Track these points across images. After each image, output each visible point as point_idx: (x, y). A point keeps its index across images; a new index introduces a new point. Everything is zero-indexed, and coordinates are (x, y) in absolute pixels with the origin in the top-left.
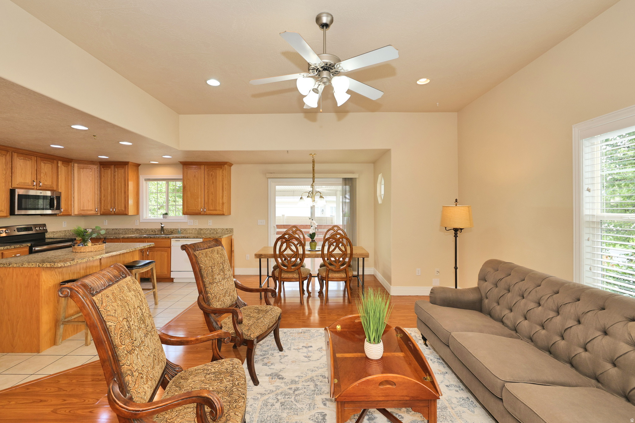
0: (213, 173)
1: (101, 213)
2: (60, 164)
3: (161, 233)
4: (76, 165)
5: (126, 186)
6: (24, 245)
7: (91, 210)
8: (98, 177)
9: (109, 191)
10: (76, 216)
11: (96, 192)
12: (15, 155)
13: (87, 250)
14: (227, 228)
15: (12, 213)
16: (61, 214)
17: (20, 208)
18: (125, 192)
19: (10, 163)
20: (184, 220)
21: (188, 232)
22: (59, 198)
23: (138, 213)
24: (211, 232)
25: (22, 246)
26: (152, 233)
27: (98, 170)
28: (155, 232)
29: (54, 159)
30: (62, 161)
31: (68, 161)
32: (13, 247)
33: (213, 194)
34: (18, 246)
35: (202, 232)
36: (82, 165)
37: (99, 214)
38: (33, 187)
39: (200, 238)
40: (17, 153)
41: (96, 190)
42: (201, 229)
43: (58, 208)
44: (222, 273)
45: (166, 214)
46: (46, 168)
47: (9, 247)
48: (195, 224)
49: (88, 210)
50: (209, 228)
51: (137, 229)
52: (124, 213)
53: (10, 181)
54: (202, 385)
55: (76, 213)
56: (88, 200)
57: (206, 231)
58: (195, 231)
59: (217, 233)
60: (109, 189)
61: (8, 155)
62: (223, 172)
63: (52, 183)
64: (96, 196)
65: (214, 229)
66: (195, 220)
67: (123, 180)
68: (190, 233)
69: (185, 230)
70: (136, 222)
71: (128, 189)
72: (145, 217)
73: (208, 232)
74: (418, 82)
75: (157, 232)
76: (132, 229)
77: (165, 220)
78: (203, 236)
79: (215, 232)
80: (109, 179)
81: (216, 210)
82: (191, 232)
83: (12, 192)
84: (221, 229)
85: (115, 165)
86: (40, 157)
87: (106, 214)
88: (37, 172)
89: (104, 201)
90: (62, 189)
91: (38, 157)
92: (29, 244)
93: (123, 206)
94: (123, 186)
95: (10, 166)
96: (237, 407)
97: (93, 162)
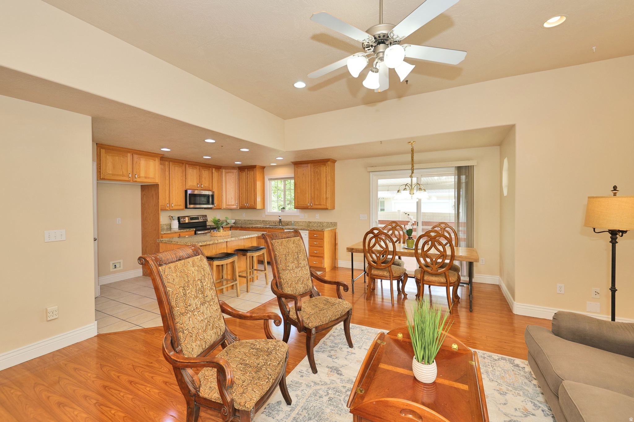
0: (318, 171)
1: (240, 207)
2: (214, 169)
3: (280, 224)
4: (224, 170)
5: (255, 185)
6: (192, 229)
7: (234, 205)
8: (237, 179)
9: (244, 190)
10: (224, 209)
11: (237, 191)
12: (187, 165)
13: (218, 235)
14: (331, 222)
15: (186, 207)
16: (215, 208)
17: (190, 204)
18: (254, 191)
19: (185, 172)
20: (296, 214)
21: (300, 224)
22: (213, 196)
23: (264, 208)
24: (318, 225)
25: (190, 230)
26: (274, 224)
27: (237, 174)
28: (276, 223)
29: (210, 167)
30: (215, 168)
31: (218, 168)
32: (185, 230)
33: (318, 190)
34: (188, 230)
35: (311, 225)
36: (227, 171)
37: (238, 208)
38: (198, 189)
39: (307, 230)
40: (188, 164)
41: (236, 189)
42: (310, 222)
43: (213, 203)
44: (296, 262)
45: (284, 208)
46: (205, 174)
47: (183, 230)
48: (305, 218)
49: (231, 205)
50: (317, 221)
51: (264, 221)
52: (253, 208)
53: (185, 184)
54: (244, 356)
55: (224, 207)
56: (232, 198)
57: (314, 224)
58: (305, 223)
59: (323, 226)
60: (244, 188)
61: (183, 166)
62: (326, 169)
63: (209, 185)
64: (237, 193)
65: (321, 223)
66: (305, 214)
67: (253, 181)
68: (301, 226)
69: (297, 222)
70: (263, 214)
71: (256, 188)
72: (268, 211)
73: (316, 225)
74: (546, 25)
75: (277, 224)
76: (260, 220)
77: (283, 214)
78: (309, 229)
79: (322, 226)
80: (244, 180)
81: (320, 205)
82: (302, 224)
83: (186, 191)
84: (326, 222)
85: (247, 169)
86: (202, 166)
87: (242, 208)
88: (200, 177)
89: (241, 198)
90: (215, 190)
91: (201, 166)
92: (194, 229)
93: (253, 201)
94: (253, 185)
95: (185, 174)
96: (258, 384)
97: (234, 167)
